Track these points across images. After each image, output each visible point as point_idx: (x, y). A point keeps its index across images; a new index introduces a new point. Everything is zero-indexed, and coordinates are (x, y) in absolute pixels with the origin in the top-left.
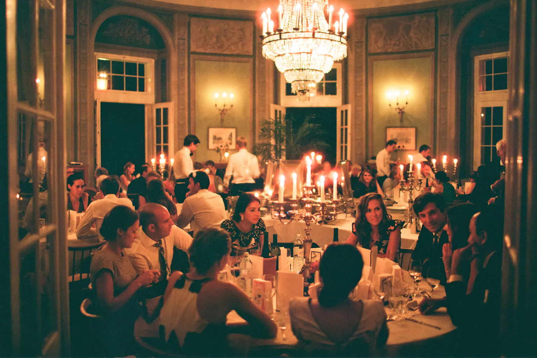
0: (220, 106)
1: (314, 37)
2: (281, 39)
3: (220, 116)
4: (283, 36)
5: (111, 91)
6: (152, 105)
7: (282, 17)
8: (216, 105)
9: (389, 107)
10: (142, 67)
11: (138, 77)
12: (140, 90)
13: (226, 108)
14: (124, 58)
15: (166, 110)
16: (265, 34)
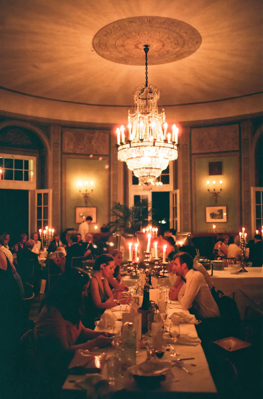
0: (83, 191)
1: (154, 145)
2: (130, 147)
3: (84, 199)
4: (132, 145)
5: (4, 180)
6: (34, 191)
7: (132, 132)
8: (80, 191)
9: (208, 192)
10: (27, 163)
11: (24, 170)
12: (25, 180)
13: (88, 192)
14: (13, 156)
15: (46, 195)
16: (119, 143)
